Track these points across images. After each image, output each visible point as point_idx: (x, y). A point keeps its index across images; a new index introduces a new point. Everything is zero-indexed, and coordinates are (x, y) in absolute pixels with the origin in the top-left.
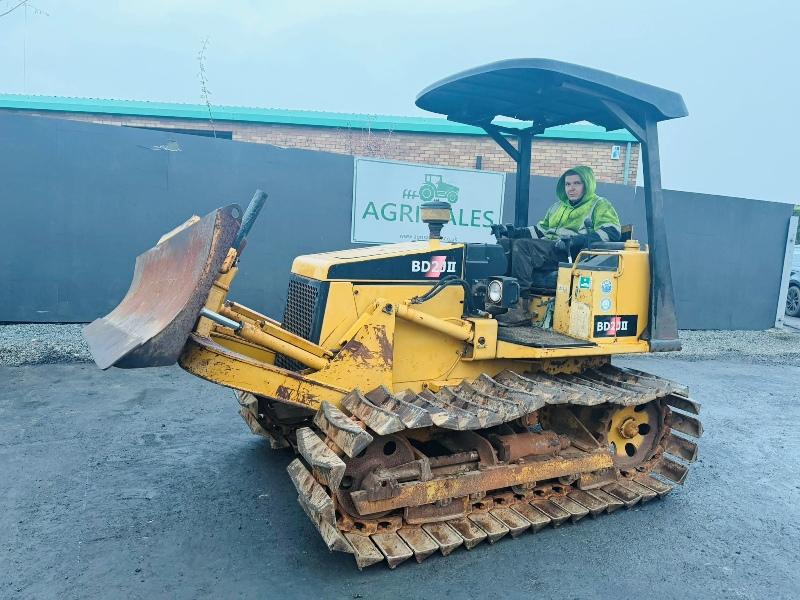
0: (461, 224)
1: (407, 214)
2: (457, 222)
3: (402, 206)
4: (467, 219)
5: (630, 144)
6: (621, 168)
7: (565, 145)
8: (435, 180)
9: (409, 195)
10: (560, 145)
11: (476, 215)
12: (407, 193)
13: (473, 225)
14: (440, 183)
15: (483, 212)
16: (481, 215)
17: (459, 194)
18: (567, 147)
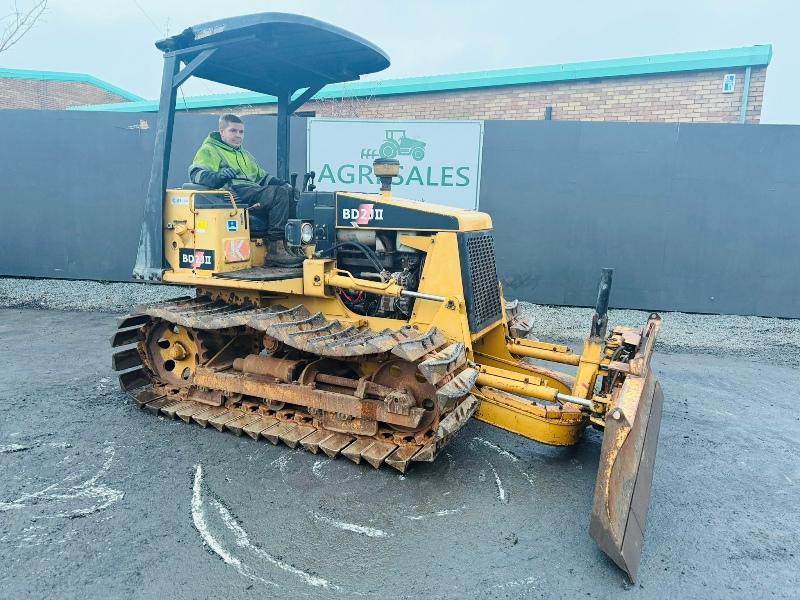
0: (429, 184)
1: (366, 175)
2: (425, 181)
3: (361, 167)
4: (436, 177)
5: (748, 71)
6: (737, 104)
7: (658, 81)
8: (397, 137)
9: (368, 155)
10: (651, 82)
11: (447, 172)
12: (365, 152)
13: (444, 184)
14: (404, 139)
15: (455, 170)
16: (453, 172)
17: (426, 150)
18: (658, 84)
